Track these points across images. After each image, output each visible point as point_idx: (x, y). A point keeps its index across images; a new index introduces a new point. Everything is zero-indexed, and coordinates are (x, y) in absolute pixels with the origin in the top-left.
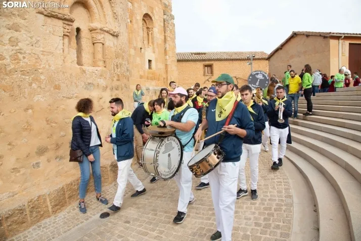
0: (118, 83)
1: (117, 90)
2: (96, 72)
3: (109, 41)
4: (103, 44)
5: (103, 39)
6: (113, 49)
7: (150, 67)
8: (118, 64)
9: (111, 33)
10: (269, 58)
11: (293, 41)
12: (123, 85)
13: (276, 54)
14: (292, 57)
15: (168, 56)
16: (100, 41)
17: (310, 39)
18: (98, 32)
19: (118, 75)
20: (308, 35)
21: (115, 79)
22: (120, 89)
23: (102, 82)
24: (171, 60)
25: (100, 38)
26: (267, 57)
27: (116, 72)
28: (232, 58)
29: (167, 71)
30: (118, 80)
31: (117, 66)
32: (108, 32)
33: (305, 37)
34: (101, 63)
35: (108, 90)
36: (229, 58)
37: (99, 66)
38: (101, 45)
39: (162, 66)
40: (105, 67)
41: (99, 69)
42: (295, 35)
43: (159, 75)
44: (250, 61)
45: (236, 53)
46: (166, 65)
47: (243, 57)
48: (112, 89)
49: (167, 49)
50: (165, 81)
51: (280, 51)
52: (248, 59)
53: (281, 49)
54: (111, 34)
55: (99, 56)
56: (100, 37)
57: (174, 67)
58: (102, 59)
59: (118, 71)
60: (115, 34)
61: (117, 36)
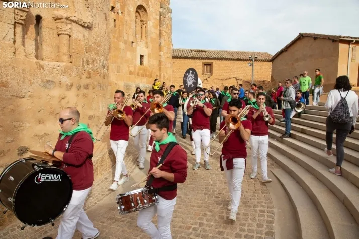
0: (88, 81)
1: (86, 89)
2: (58, 68)
3: (78, 33)
4: (70, 36)
5: (69, 30)
6: (83, 43)
7: (141, 63)
8: (90, 59)
9: (80, 23)
10: (273, 60)
11: (299, 43)
12: (95, 83)
13: (280, 56)
14: (297, 60)
15: (162, 52)
16: (66, 33)
17: (318, 42)
18: (63, 22)
19: (89, 73)
20: (316, 38)
21: (84, 77)
22: (91, 87)
23: (66, 80)
25: (65, 29)
26: (270, 58)
27: (86, 68)
29: (160, 68)
30: (89, 78)
31: (88, 61)
32: (76, 22)
33: (312, 40)
34: (66, 58)
35: (74, 89)
36: (231, 57)
37: (63, 61)
38: (67, 37)
39: (155, 63)
40: (71, 62)
41: (62, 64)
42: (301, 37)
43: (152, 72)
44: (252, 62)
46: (160, 62)
47: (245, 58)
48: (79, 88)
49: (162, 45)
51: (285, 54)
52: (250, 60)
53: (286, 51)
54: (81, 25)
55: (65, 49)
56: (66, 27)
57: (168, 64)
58: (68, 53)
59: (88, 68)
60: (86, 25)
61: (89, 28)
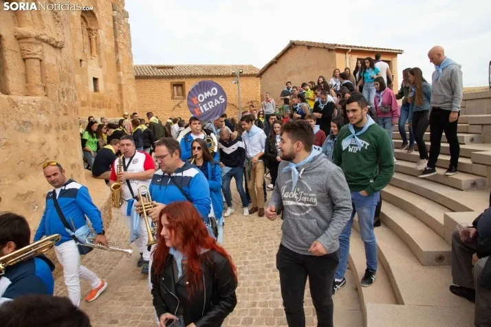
0: (65, 119)
1: (64, 129)
2: (34, 104)
3: (50, 56)
4: (41, 61)
5: (40, 53)
6: (56, 68)
7: (96, 89)
8: (64, 90)
9: (52, 43)
10: (260, 75)
11: (290, 53)
12: (72, 121)
13: (270, 70)
14: (290, 74)
15: (121, 73)
16: (37, 56)
17: (313, 51)
18: (31, 43)
19: (65, 107)
20: (309, 46)
21: (61, 113)
22: (69, 127)
23: (43, 119)
24: (127, 77)
25: (35, 51)
26: (258, 72)
27: (62, 102)
28: (210, 74)
29: (121, 95)
30: (65, 114)
31: (63, 92)
32: (47, 42)
33: (305, 49)
34: (40, 90)
35: (53, 131)
36: (207, 73)
37: (36, 95)
38: (37, 62)
39: (113, 87)
40: (46, 96)
41: (38, 98)
42: (293, 45)
43: (111, 100)
44: (235, 78)
45: (215, 67)
46: (120, 86)
47: (225, 73)
48: (57, 129)
49: (121, 62)
50: (119, 108)
51: (275, 66)
52: (233, 75)
53: (276, 62)
54: (53, 45)
55: (36, 79)
56: (36, 49)
57: (130, 88)
58: (40, 83)
59: (64, 101)
60: (59, 45)
61: (61, 48)
